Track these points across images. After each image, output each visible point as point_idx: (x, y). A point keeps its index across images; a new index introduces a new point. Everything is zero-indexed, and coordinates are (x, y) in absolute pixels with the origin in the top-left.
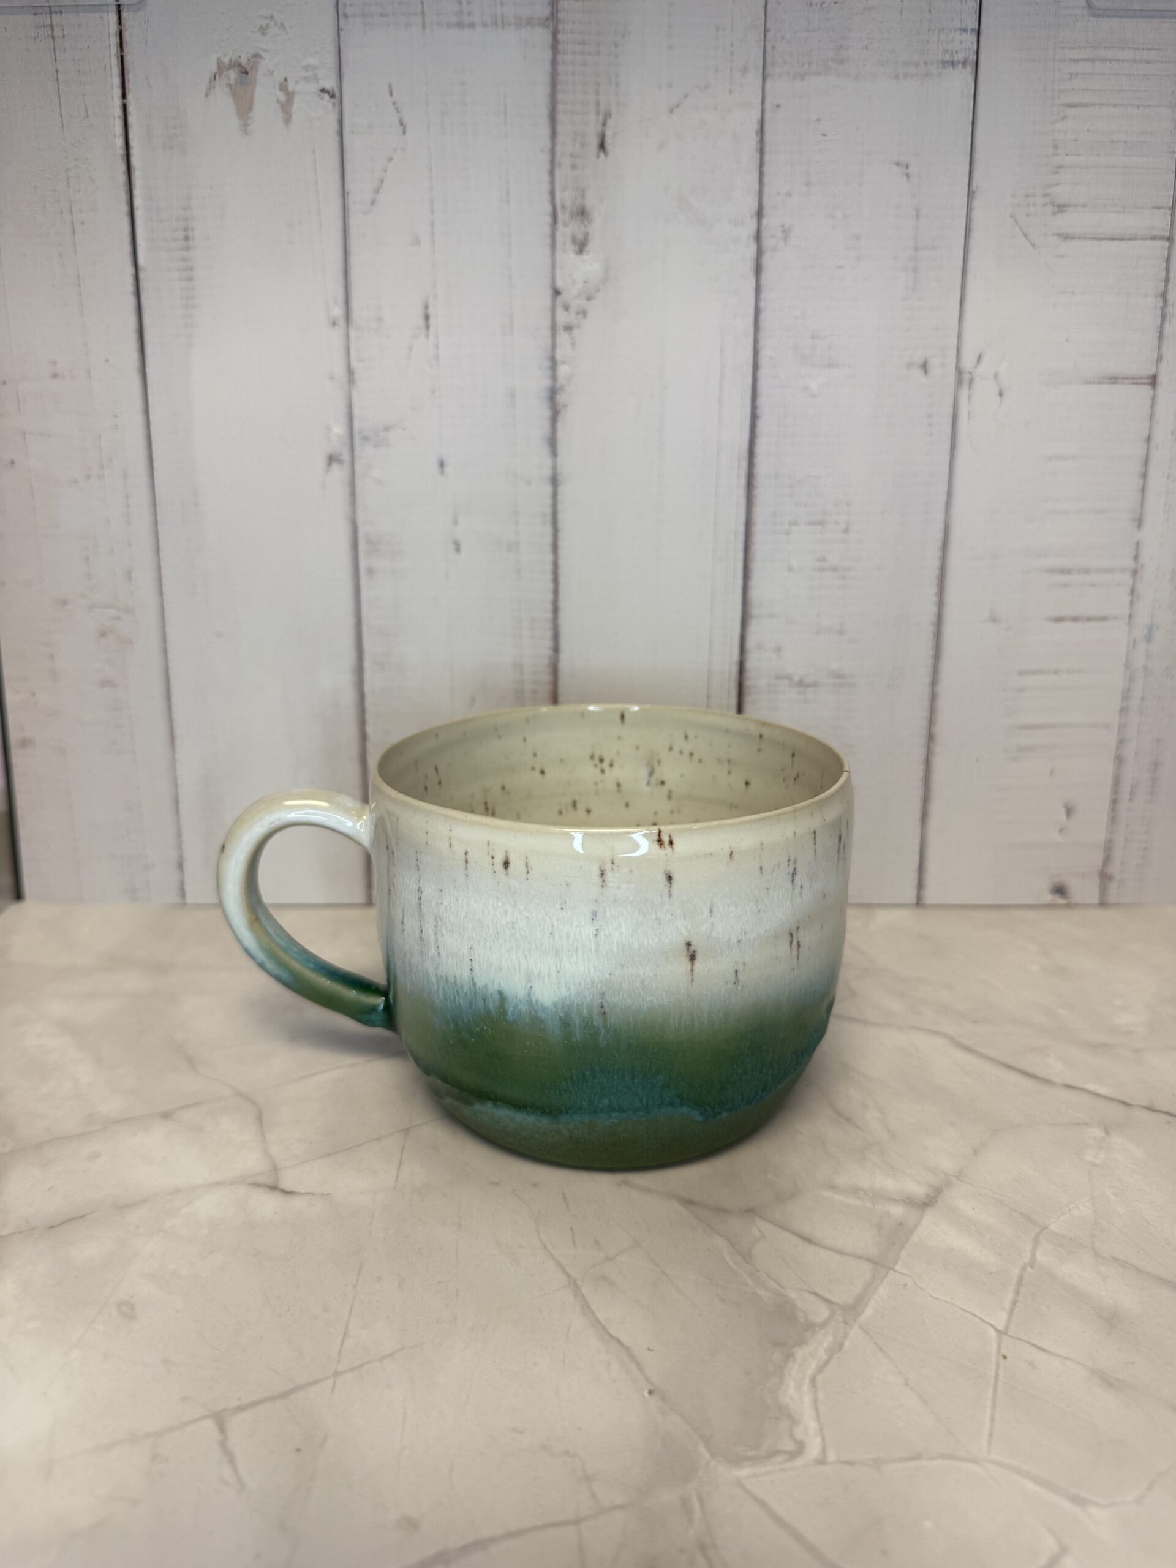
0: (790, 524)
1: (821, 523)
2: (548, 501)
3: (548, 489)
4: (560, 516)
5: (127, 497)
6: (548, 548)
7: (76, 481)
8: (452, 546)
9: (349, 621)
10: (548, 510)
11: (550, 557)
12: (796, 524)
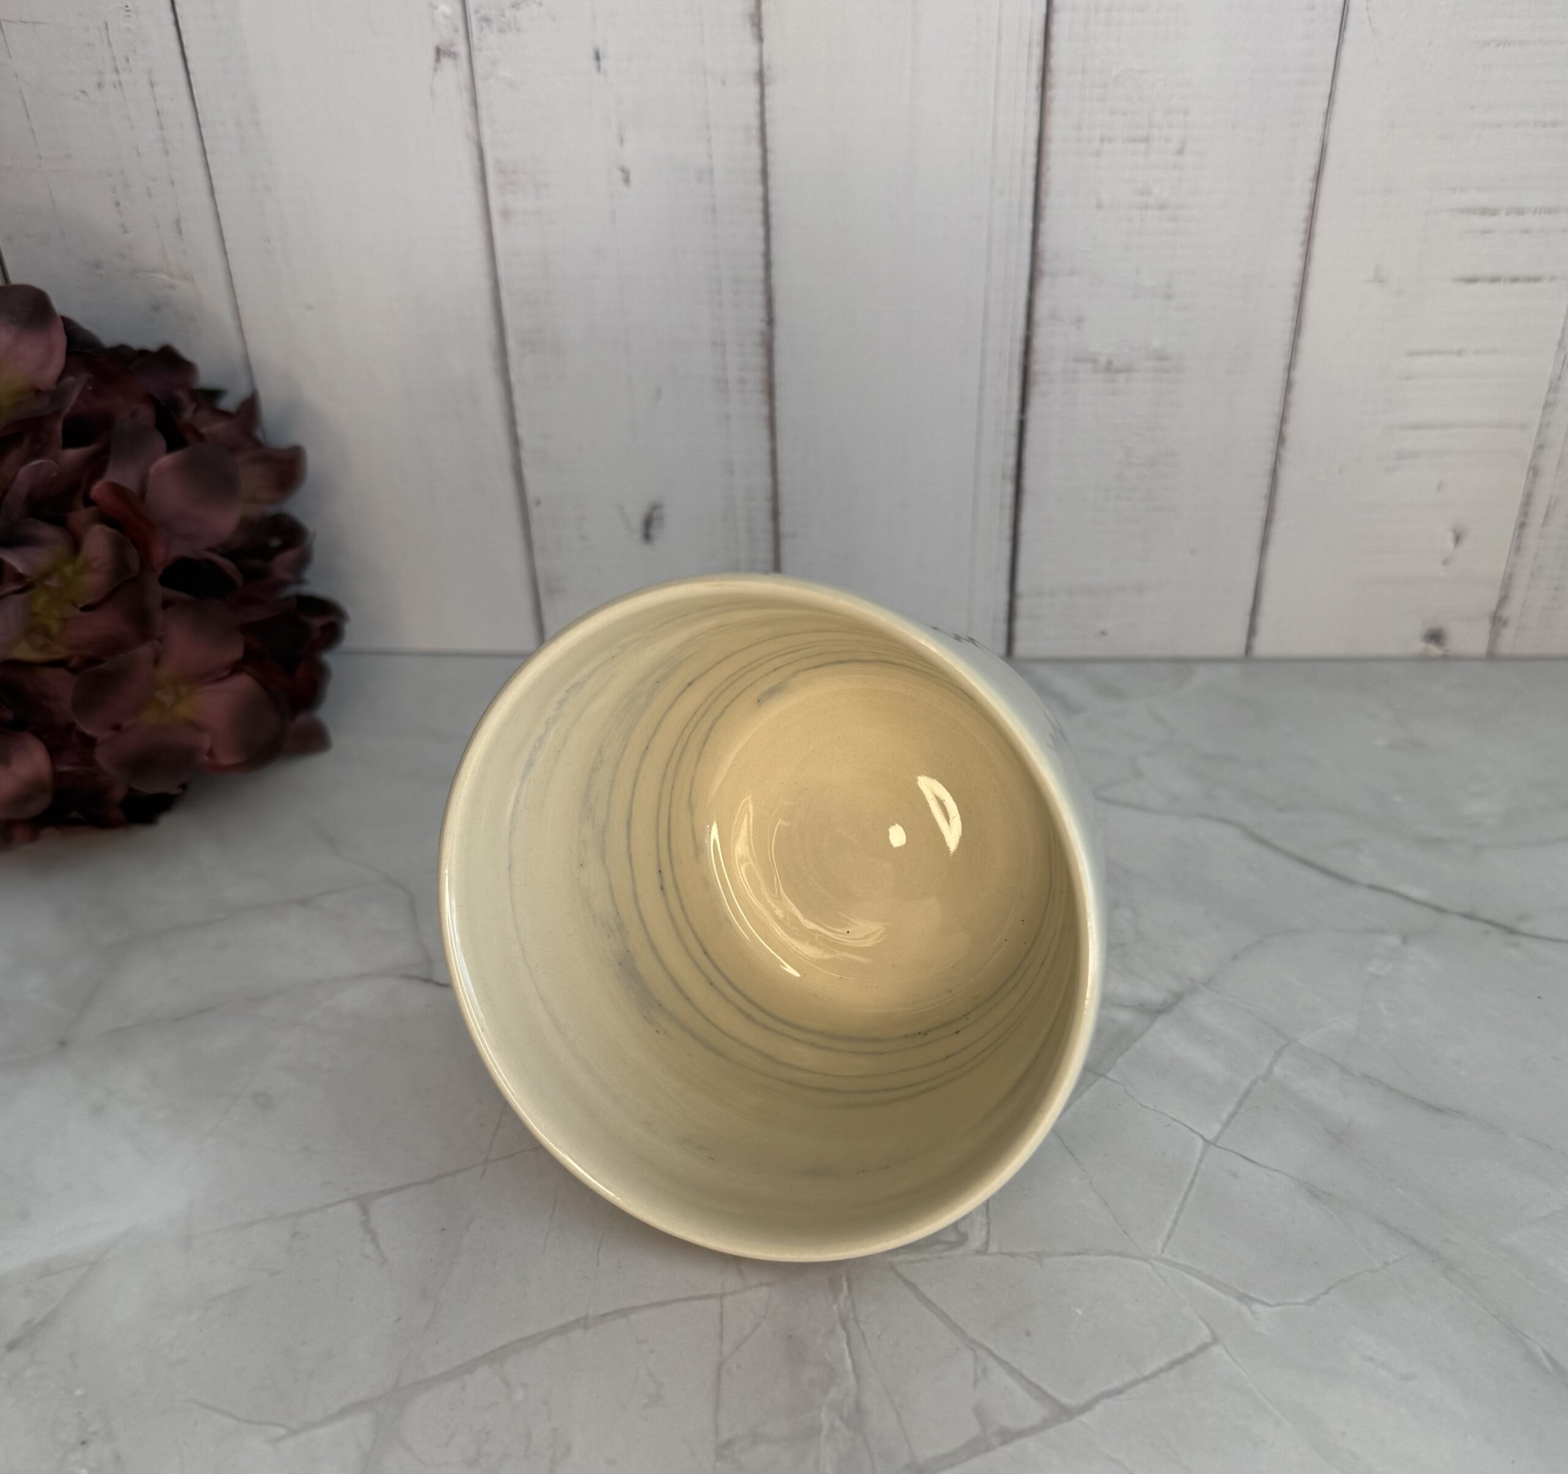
0: (1102, 140)
1: (1146, 140)
2: (753, 108)
3: (754, 91)
4: (770, 131)
5: (158, 113)
6: (757, 177)
7: (83, 92)
8: (619, 175)
9: (485, 284)
10: (755, 122)
11: (758, 190)
12: (1110, 140)
